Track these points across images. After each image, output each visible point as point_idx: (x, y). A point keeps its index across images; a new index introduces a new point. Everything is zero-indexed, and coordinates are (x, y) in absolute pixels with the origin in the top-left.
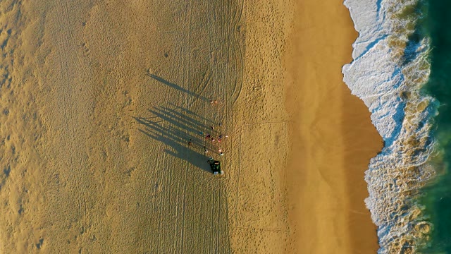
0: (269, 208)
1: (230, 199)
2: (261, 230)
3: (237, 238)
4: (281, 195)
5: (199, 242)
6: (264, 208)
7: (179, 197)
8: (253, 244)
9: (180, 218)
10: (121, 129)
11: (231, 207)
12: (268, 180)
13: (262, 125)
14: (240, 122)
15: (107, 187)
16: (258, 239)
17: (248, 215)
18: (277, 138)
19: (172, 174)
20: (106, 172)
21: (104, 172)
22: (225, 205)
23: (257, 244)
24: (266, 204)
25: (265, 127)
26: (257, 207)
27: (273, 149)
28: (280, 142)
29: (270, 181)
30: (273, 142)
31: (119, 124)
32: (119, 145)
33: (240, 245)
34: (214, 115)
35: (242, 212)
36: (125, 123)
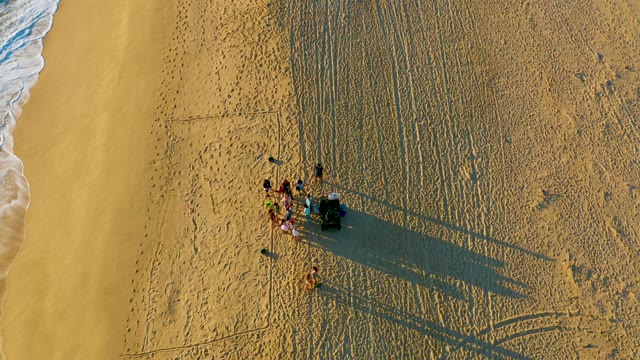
0: (206, 156)
1: (296, 160)
2: (225, 115)
3: (279, 96)
4: (176, 183)
5: (359, 84)
6: (216, 155)
7: (417, 157)
8: (245, 91)
9: (406, 120)
10: (600, 295)
11: (292, 145)
12: (205, 209)
13: (211, 336)
14: (271, 337)
15: (590, 166)
16: (234, 100)
17: (254, 137)
18: (171, 308)
19: (442, 203)
20: (602, 194)
21: (606, 194)
22: (307, 147)
23: (236, 92)
24: (211, 162)
25: (200, 333)
26: (233, 154)
27: (185, 281)
28: (165, 299)
29: (198, 210)
30: (184, 297)
31: (609, 307)
32: (593, 255)
33: (272, 84)
34: (346, 351)
35: (267, 141)
36: (596, 312)
